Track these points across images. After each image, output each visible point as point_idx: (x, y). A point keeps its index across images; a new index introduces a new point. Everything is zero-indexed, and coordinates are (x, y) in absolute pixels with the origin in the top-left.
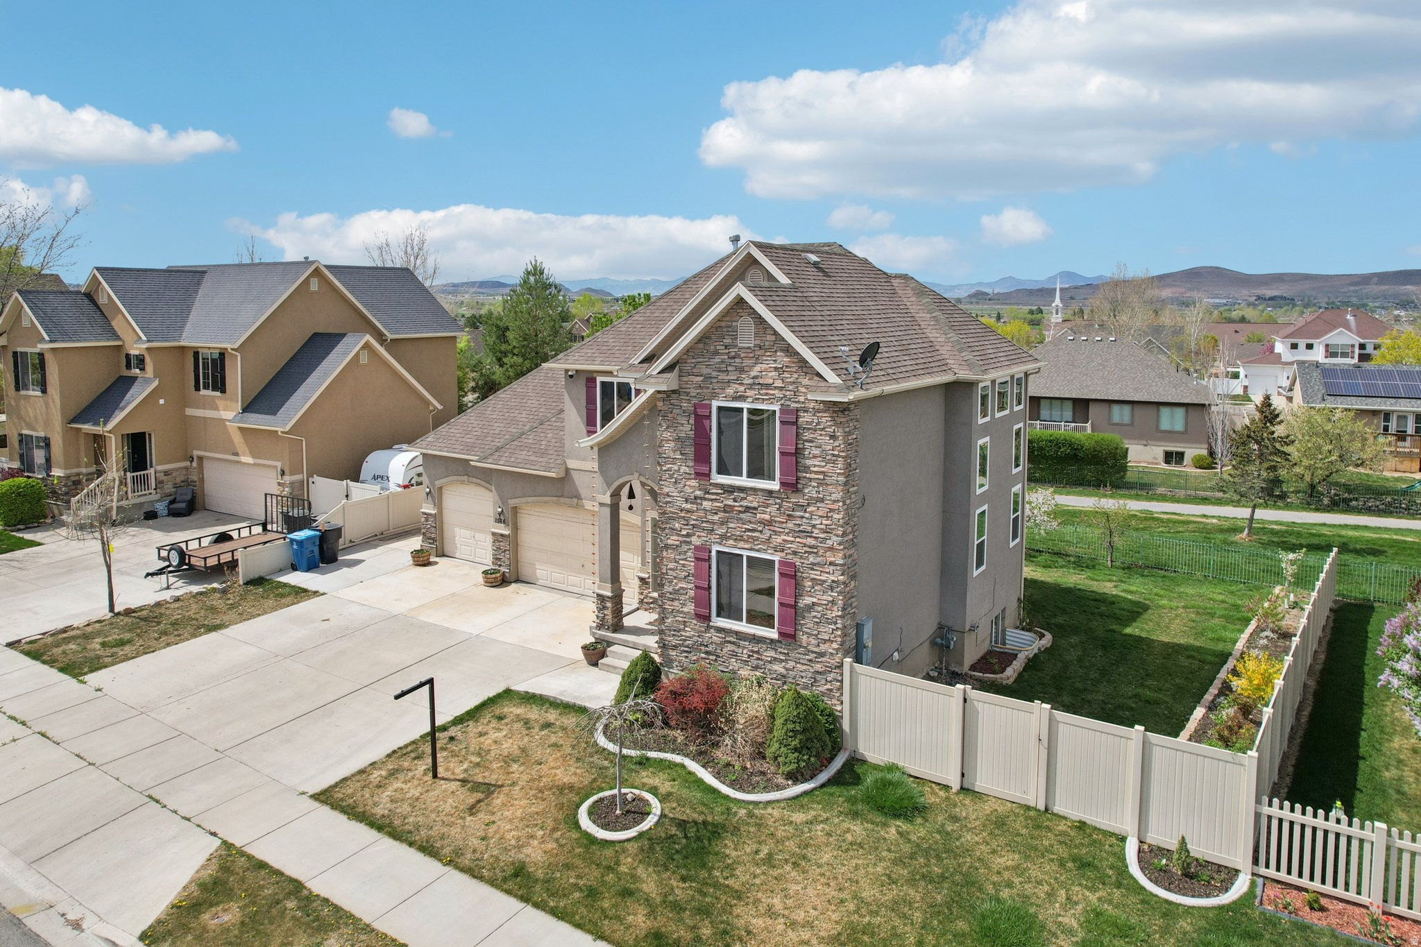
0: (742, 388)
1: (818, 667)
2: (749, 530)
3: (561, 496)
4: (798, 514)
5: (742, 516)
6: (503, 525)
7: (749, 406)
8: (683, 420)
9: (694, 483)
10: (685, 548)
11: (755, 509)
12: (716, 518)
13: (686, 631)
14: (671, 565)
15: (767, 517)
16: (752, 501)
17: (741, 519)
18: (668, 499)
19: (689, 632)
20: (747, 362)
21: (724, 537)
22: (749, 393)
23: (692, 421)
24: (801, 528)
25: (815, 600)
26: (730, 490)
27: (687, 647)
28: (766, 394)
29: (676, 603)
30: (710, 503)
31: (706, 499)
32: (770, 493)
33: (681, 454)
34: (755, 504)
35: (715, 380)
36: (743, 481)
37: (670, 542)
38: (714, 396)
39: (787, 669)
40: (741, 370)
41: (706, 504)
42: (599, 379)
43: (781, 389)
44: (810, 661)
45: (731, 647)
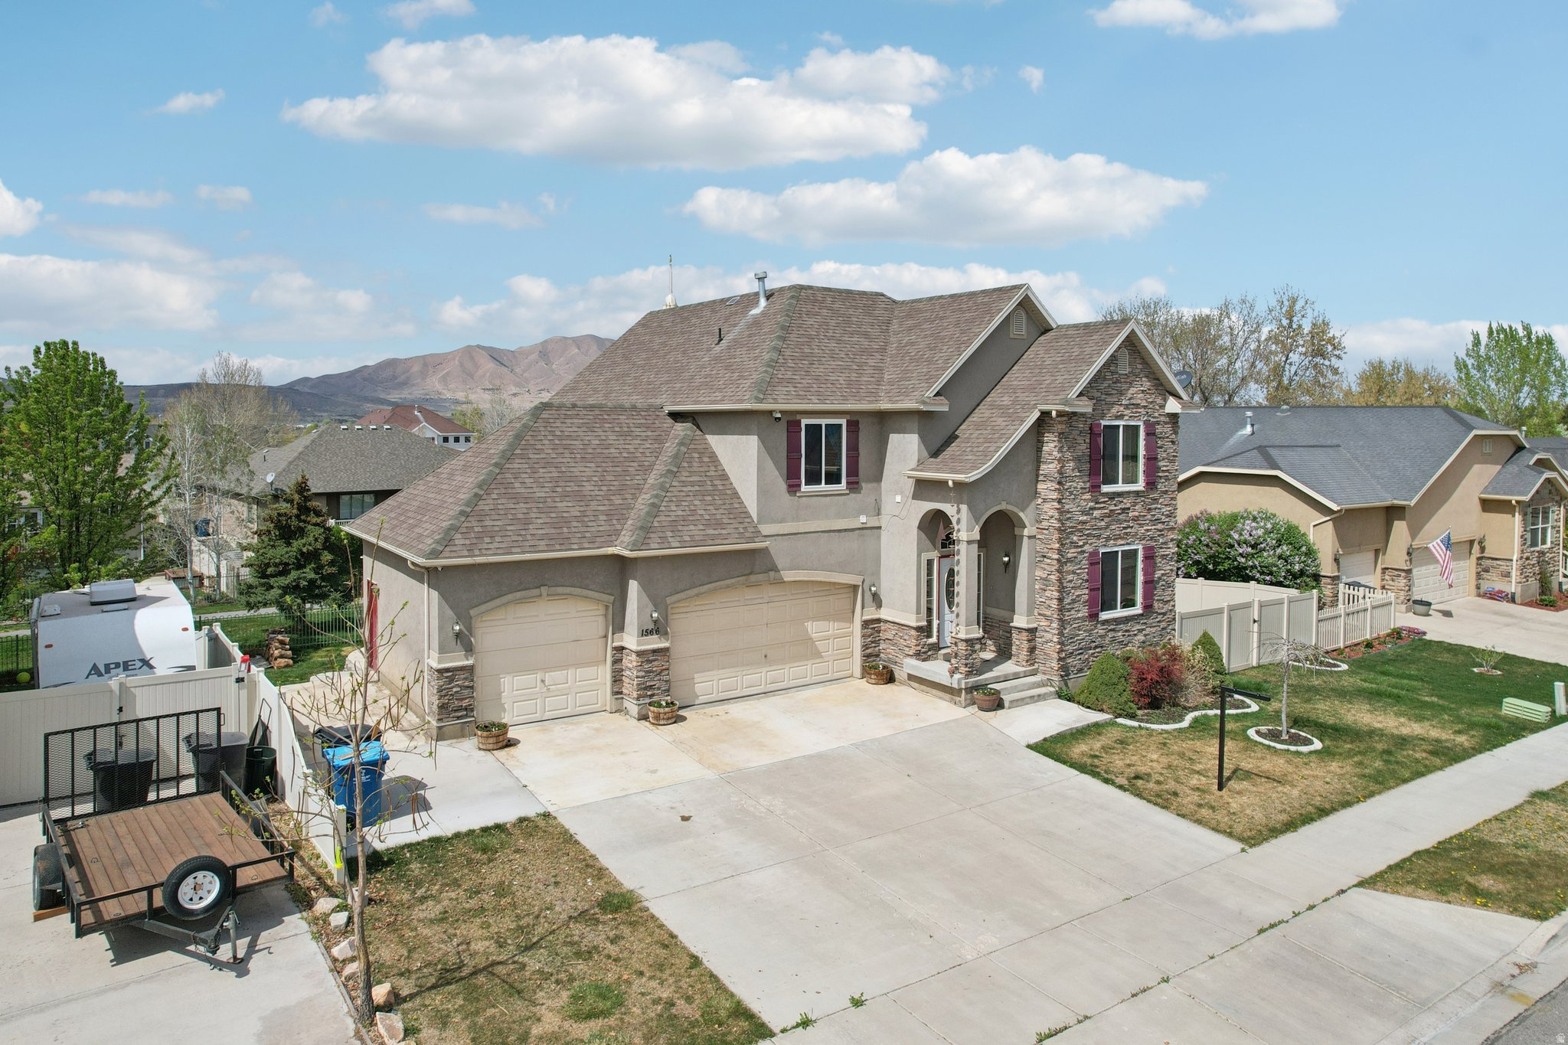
0: (1122, 409)
1: (1163, 625)
2: (1124, 528)
3: (751, 574)
4: (1153, 506)
5: (1121, 517)
6: (655, 637)
7: (1124, 423)
8: (1080, 440)
9: (1087, 496)
10: (1080, 557)
11: (1129, 509)
12: (1103, 523)
13: (1078, 635)
14: (1070, 577)
15: (1137, 514)
16: (1127, 503)
17: (1119, 520)
18: (1069, 516)
19: (1082, 634)
20: (1125, 386)
21: (1108, 539)
22: (1127, 412)
23: (1088, 441)
24: (1156, 517)
25: (1163, 572)
26: (1112, 496)
27: (1081, 649)
28: (1136, 412)
29: (1073, 612)
30: (1100, 511)
31: (1095, 509)
32: (1137, 493)
33: (1079, 471)
34: (1128, 505)
35: (1103, 403)
36: (1120, 487)
37: (1069, 555)
38: (1103, 417)
39: (1145, 635)
40: (1121, 394)
41: (1096, 513)
42: (804, 422)
43: (1145, 407)
44: (1158, 622)
45: (1110, 635)
